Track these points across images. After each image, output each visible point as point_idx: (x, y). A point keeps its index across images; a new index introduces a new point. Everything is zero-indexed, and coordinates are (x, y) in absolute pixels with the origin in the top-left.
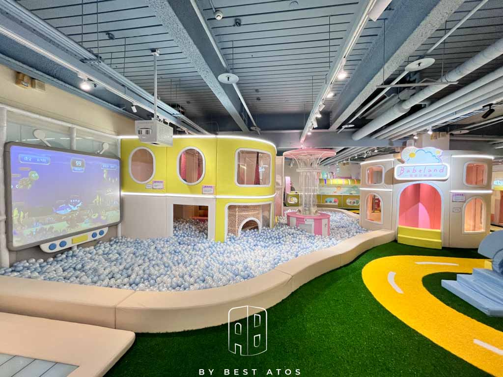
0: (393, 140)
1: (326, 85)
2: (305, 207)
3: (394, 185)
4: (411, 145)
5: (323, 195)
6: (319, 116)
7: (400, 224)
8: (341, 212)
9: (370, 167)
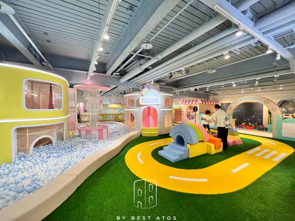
0: (139, 85)
1: (98, 43)
2: (92, 123)
3: (140, 107)
4: (146, 88)
5: (105, 114)
6: (97, 63)
7: (143, 126)
8: (116, 123)
9: (129, 98)
